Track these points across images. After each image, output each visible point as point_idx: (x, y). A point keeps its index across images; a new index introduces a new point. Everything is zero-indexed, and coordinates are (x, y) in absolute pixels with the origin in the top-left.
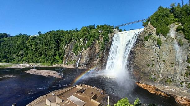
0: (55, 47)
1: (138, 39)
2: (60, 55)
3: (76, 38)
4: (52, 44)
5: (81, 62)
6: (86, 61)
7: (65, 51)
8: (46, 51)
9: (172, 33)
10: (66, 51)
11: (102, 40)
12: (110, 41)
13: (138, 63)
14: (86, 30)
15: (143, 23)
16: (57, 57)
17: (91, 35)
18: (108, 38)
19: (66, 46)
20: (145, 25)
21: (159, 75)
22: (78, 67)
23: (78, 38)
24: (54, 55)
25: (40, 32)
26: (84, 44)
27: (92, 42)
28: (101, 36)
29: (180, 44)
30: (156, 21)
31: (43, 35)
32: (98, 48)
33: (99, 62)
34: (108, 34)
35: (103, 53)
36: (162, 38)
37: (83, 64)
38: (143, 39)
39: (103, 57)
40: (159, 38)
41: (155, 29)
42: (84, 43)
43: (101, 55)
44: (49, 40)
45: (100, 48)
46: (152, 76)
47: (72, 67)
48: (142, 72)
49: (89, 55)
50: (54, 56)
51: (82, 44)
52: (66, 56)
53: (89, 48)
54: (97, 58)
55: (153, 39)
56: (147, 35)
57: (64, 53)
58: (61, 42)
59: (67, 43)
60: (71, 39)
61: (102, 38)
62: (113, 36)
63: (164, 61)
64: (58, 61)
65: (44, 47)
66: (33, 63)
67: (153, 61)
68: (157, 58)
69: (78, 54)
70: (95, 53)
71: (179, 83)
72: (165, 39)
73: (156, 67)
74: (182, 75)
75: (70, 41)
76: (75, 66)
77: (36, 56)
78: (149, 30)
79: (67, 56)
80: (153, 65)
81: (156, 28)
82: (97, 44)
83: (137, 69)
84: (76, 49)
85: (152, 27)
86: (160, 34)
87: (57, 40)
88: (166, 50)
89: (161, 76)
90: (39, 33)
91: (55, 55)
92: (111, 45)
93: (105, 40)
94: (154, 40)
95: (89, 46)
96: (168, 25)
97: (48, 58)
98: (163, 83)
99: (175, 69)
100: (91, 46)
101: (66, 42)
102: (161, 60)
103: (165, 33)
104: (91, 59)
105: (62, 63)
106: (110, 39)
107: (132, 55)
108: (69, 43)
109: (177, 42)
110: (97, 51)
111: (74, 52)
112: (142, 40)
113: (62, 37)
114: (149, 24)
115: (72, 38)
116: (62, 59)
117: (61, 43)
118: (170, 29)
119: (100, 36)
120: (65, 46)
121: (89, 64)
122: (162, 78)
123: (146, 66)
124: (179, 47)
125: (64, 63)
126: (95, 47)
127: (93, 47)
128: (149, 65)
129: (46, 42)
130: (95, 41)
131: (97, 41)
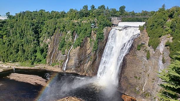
0: (34, 40)
1: (132, 46)
2: (42, 51)
3: (62, 28)
4: (30, 35)
5: (70, 64)
6: (75, 64)
7: (47, 46)
8: (22, 45)
10: (49, 46)
11: (95, 37)
12: (105, 39)
13: (127, 74)
14: (75, 17)
17: (82, 28)
18: (103, 36)
19: (48, 39)
21: (142, 88)
22: (66, 70)
24: (34, 52)
25: (9, 13)
26: (73, 39)
27: (83, 40)
28: (94, 32)
31: (14, 18)
32: (90, 48)
33: (90, 66)
34: (103, 29)
35: (95, 55)
36: (152, 51)
37: (71, 67)
38: (136, 47)
39: (95, 60)
43: (93, 57)
45: (92, 48)
46: (137, 89)
48: (130, 84)
49: (79, 56)
50: (34, 53)
51: (70, 39)
52: (49, 53)
53: (79, 47)
54: (89, 61)
55: (145, 49)
57: (46, 49)
58: (41, 31)
59: (50, 35)
60: (55, 29)
61: (95, 35)
62: (109, 33)
64: (40, 61)
65: (19, 40)
67: (140, 73)
68: (144, 72)
69: (65, 53)
70: (85, 54)
71: (154, 98)
72: (154, 52)
73: (141, 82)
74: (157, 91)
75: (54, 32)
77: (11, 53)
78: (143, 38)
79: (51, 53)
80: (140, 77)
81: (149, 37)
82: (88, 42)
83: (125, 80)
84: (62, 47)
87: (36, 28)
88: (152, 65)
89: (143, 90)
90: (7, 14)
92: (105, 45)
93: (98, 39)
94: (146, 51)
95: (78, 45)
97: (28, 56)
98: (142, 96)
99: (154, 85)
101: (49, 33)
102: (147, 74)
103: (155, 46)
104: (80, 61)
105: (46, 63)
106: (105, 37)
108: (53, 35)
110: (88, 52)
111: (61, 50)
114: (145, 30)
115: (57, 27)
116: (45, 57)
119: (92, 32)
120: (47, 39)
121: (79, 67)
122: (144, 92)
123: (134, 78)
124: (162, 64)
125: (49, 63)
126: (86, 47)
127: (83, 46)
128: (136, 77)
129: (20, 31)
130: (86, 39)
131: (89, 39)
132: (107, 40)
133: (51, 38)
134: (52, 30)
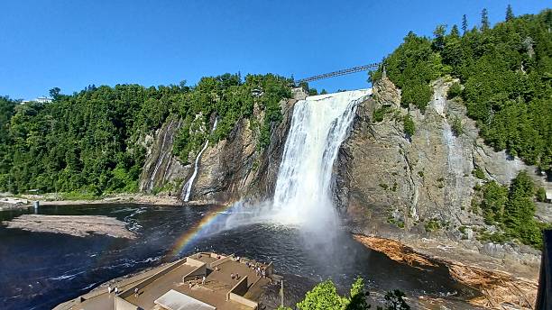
0: (110, 139)
1: (357, 118)
2: (129, 164)
3: (182, 111)
4: (101, 128)
5: (200, 183)
6: (215, 181)
7: (145, 151)
8: (77, 152)
9: (439, 103)
10: (150, 152)
11: (261, 117)
12: (284, 121)
13: (359, 181)
14: (212, 88)
15: (370, 73)
16: (119, 172)
17: (229, 103)
18: (280, 114)
19: (148, 137)
20: (374, 80)
21: (410, 211)
22: (190, 199)
23: (188, 112)
24: (108, 166)
25: (58, 90)
26: (208, 128)
27: (233, 125)
28: (260, 107)
29: (456, 131)
30: (402, 71)
31: (68, 100)
32: (249, 141)
33: (254, 182)
34: (278, 102)
35: (264, 156)
36: (415, 114)
37: (206, 191)
38: (371, 117)
39: (265, 168)
40: (408, 116)
41: (399, 91)
42: (209, 126)
43: (260, 163)
44: (88, 117)
45: (256, 142)
46: (394, 215)
47: (172, 201)
48: (370, 206)
49: (224, 162)
50: (106, 169)
51: (202, 129)
52: (148, 166)
53: (222, 143)
54: (249, 172)
55: (395, 116)
56: (379, 106)
57: (142, 158)
58: (132, 122)
59: (152, 126)
60: (166, 115)
61: (263, 114)
62: (293, 108)
63: (421, 174)
64: (122, 185)
65: (71, 140)
66: (32, 193)
67: (394, 174)
68: (405, 168)
69: (190, 161)
70: (240, 156)
71: (457, 228)
72: (423, 117)
73: (404, 191)
74: (463, 209)
75: (164, 121)
76: (179, 196)
77: (41, 171)
78: (384, 94)
79: (153, 166)
80: (396, 184)
81: (400, 88)
82: (247, 128)
83: (356, 197)
84: (182, 145)
85: (390, 85)
86: (410, 105)
87: (118, 115)
88: (426, 146)
89: (414, 214)
90: (52, 91)
91: (113, 165)
92: (287, 133)
93: (269, 119)
94: (397, 118)
95: (223, 137)
96: (428, 81)
97: (88, 175)
98: (419, 231)
99: (446, 194)
100: (230, 136)
101: (149, 123)
102: (415, 173)
103: (422, 102)
104: (228, 175)
105: (136, 190)
106: (285, 117)
107: (344, 160)
108: (160, 126)
109: (449, 126)
110: (248, 150)
111: (177, 155)
112: (368, 120)
113: (137, 106)
114: (385, 78)
115: (170, 110)
116: (136, 178)
117: (131, 126)
118: (433, 93)
119: (256, 105)
120: (144, 136)
121: (224, 189)
122: (418, 219)
123: (379, 188)
124: (455, 137)
125: (144, 189)
126: (241, 139)
127: (234, 138)
128: (385, 187)
129: (77, 121)
130: (241, 122)
131: (248, 121)
132: (289, 124)
133: (154, 133)
134: (159, 116)
